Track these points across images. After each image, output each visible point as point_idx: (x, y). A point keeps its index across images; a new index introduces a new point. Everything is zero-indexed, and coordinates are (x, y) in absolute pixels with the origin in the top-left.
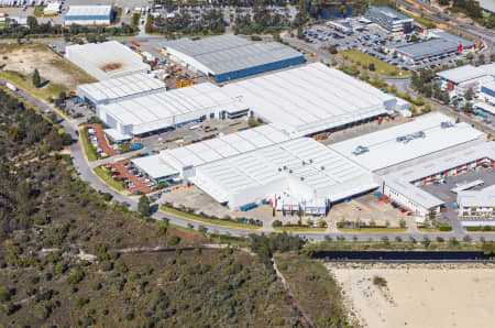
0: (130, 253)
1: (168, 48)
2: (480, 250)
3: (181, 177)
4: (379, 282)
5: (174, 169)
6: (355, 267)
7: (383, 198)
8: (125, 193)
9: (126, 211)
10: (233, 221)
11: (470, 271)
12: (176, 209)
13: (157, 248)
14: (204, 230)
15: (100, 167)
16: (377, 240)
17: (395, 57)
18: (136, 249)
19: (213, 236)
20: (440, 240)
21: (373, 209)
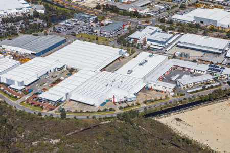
0: (72, 134)
1: (2, 46)
2: (200, 100)
3: (65, 98)
4: (178, 120)
5: (60, 96)
6: (165, 117)
7: (150, 89)
8: (45, 111)
9: (53, 118)
10: (102, 111)
11: (204, 108)
12: (74, 112)
13: (81, 130)
14: (94, 117)
15: (22, 102)
16: (163, 105)
17: (101, 33)
18: (73, 132)
19: (100, 119)
20: (185, 99)
21: (150, 94)
